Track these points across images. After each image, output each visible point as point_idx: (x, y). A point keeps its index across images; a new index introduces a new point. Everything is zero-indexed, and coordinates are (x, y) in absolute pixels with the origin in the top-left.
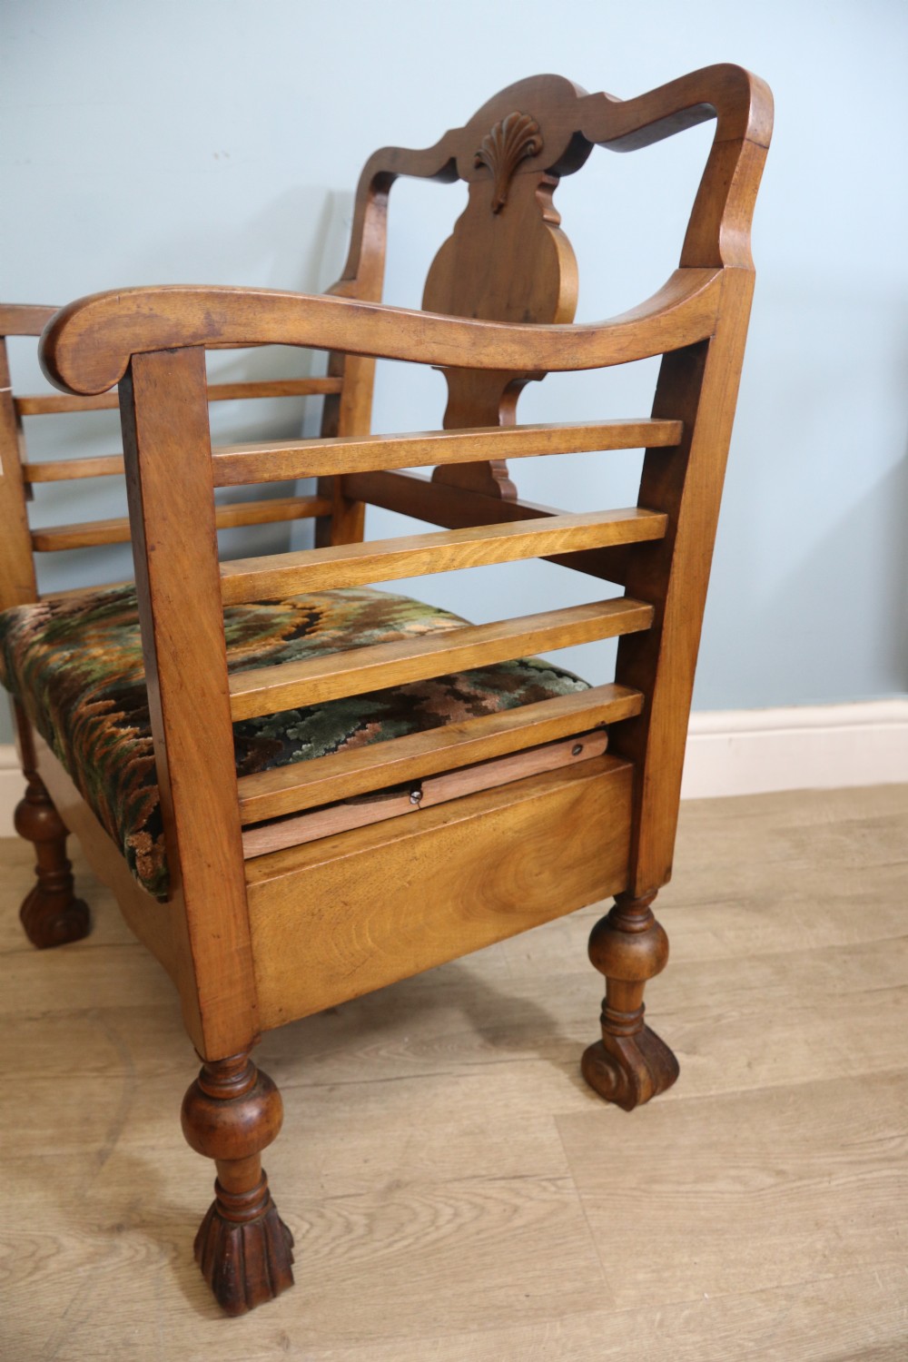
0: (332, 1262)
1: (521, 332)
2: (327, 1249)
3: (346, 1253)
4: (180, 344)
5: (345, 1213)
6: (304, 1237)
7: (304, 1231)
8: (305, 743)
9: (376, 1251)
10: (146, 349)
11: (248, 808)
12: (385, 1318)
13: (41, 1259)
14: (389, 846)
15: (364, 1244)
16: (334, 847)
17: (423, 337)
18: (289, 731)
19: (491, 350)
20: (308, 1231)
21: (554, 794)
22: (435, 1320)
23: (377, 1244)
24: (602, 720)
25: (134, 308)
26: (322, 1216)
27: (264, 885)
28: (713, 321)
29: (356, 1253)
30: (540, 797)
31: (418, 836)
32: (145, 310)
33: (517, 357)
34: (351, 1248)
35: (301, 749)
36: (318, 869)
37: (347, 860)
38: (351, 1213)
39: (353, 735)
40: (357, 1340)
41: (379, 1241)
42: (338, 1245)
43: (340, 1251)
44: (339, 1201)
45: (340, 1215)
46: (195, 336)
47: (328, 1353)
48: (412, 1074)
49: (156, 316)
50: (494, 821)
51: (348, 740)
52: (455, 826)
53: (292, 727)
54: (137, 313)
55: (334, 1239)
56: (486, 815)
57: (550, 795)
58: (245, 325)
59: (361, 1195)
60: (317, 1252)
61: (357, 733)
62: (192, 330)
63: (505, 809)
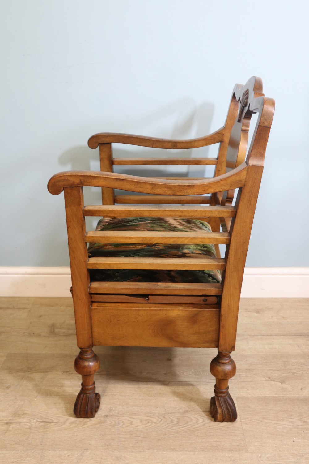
0: (167, 430)
1: (168, 185)
2: (165, 427)
3: (171, 428)
4: (74, 186)
5: (171, 417)
6: (159, 423)
7: (159, 421)
8: (119, 277)
9: (180, 428)
10: (66, 187)
11: (92, 289)
12: (181, 446)
13: (86, 422)
14: (131, 309)
15: (176, 426)
16: (118, 305)
17: (137, 186)
18: (116, 273)
19: (158, 190)
20: (160, 421)
21: (187, 310)
22: (195, 448)
23: (180, 427)
24: (205, 293)
25: (64, 178)
26: (164, 418)
27: (95, 309)
28: (244, 182)
29: (174, 428)
30: (182, 310)
31: (140, 309)
32: (66, 179)
33: (167, 192)
34: (173, 427)
35: (117, 279)
36: (110, 309)
37: (118, 309)
38: (173, 418)
39: (133, 278)
40: (173, 450)
41: (181, 426)
42: (169, 426)
43: (169, 427)
44: (170, 414)
45: (170, 418)
46: (78, 184)
47: (165, 452)
48: (193, 380)
49: (69, 180)
50: (165, 312)
51: (131, 279)
52: (152, 310)
53: (118, 272)
54: (65, 179)
55: (168, 424)
56: (163, 310)
57: (186, 310)
58: (90, 182)
59: (176, 413)
60: (163, 427)
61: (134, 278)
62: (77, 183)
63: (169, 310)
